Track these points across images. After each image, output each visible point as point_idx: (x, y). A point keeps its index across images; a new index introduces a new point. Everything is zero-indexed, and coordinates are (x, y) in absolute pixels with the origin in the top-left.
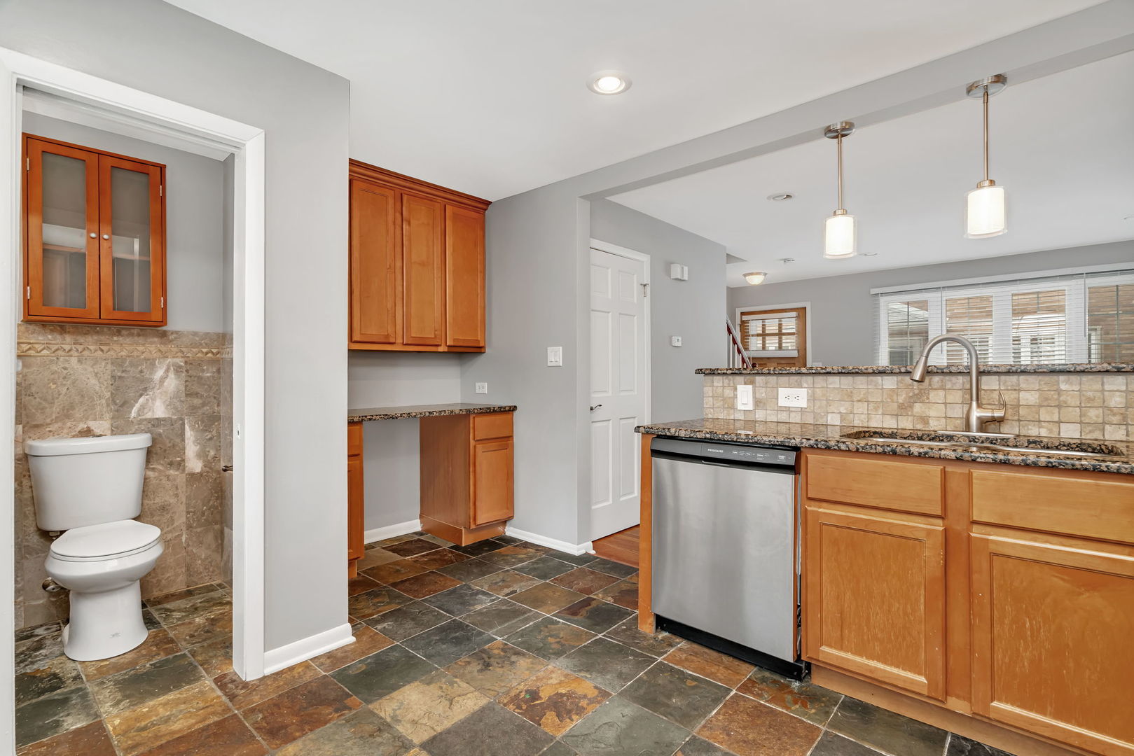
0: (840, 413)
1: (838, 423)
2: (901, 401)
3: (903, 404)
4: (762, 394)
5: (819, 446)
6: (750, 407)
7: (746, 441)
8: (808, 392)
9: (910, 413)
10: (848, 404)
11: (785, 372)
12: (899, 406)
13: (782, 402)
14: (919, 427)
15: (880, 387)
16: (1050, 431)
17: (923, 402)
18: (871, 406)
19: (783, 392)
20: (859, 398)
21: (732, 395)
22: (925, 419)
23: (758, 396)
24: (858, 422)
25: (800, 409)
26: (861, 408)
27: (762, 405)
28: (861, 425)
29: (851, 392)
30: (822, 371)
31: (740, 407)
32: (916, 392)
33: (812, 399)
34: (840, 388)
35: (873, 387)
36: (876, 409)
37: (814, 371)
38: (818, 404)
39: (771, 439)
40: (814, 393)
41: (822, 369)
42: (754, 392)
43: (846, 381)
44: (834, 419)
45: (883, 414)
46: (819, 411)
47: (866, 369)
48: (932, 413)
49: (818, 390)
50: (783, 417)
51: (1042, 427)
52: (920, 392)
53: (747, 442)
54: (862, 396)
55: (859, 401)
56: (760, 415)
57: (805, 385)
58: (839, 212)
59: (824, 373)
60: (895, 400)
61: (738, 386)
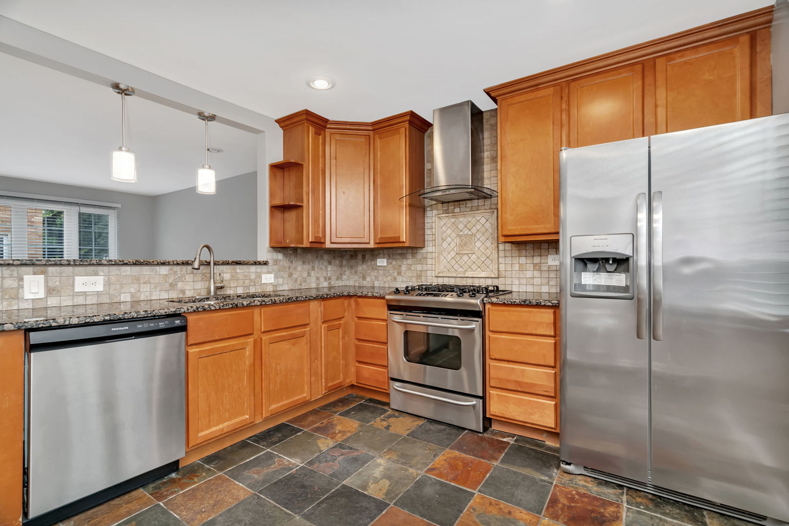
0: (131, 292)
1: (129, 300)
2: (171, 282)
3: (172, 283)
4: (55, 282)
5: (199, 310)
6: (42, 294)
7: (146, 315)
8: (104, 279)
9: (175, 288)
10: (136, 286)
11: (86, 263)
12: (170, 285)
13: (78, 288)
14: (181, 296)
15: (158, 274)
16: (234, 291)
17: (183, 281)
18: (152, 286)
19: (79, 280)
20: (145, 282)
21: (16, 285)
22: (183, 292)
23: (51, 284)
24: (144, 297)
25: (96, 293)
26: (145, 288)
27: (55, 292)
28: (146, 299)
29: (139, 277)
30: (120, 263)
31: (28, 296)
32: (179, 275)
33: (108, 283)
34: (131, 275)
35: (155, 274)
36: (156, 288)
37: (113, 263)
38: (113, 287)
39: (166, 310)
40: (109, 279)
41: (120, 261)
42: (46, 281)
43: (136, 269)
44: (125, 297)
45: (160, 291)
46: (114, 292)
47: (153, 262)
48: (187, 288)
49: (112, 277)
50: (80, 300)
51: (231, 290)
52: (181, 276)
53: (147, 317)
54: (146, 280)
55: (144, 283)
56: (52, 302)
57: (102, 273)
58: (124, 149)
59: (122, 264)
60: (167, 281)
61: (25, 277)
